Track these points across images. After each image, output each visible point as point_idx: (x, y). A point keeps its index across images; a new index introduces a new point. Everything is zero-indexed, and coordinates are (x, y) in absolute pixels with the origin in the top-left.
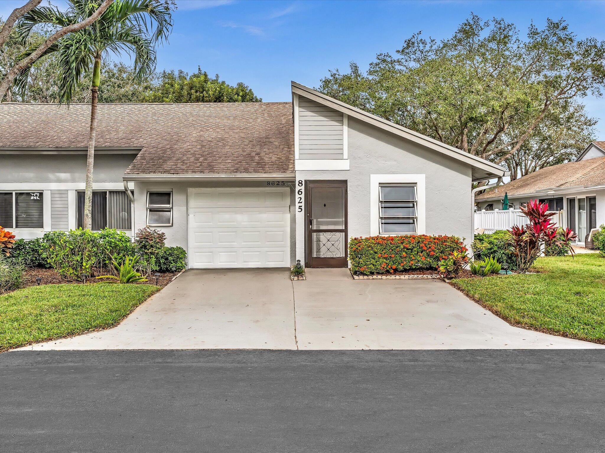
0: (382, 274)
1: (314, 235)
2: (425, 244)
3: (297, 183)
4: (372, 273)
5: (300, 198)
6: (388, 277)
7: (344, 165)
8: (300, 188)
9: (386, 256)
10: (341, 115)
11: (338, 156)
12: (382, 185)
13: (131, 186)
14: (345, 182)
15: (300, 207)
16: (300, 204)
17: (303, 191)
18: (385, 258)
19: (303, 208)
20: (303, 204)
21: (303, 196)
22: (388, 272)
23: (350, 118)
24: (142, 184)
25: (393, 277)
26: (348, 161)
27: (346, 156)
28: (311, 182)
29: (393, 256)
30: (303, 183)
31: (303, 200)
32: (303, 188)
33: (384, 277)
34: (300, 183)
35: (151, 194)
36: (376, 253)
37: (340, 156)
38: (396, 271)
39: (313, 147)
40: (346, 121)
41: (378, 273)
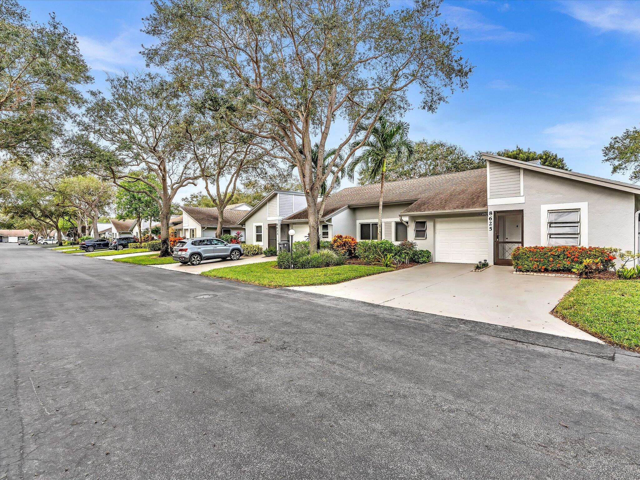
0: (536, 272)
1: (500, 246)
2: (569, 253)
3: (489, 213)
4: (528, 271)
5: (490, 223)
6: (539, 274)
7: (521, 200)
8: (491, 216)
9: (536, 259)
10: (519, 168)
11: (517, 194)
12: (550, 212)
13: (405, 219)
14: (523, 210)
15: (491, 228)
16: (491, 226)
17: (493, 218)
18: (536, 261)
19: (493, 228)
20: (493, 226)
21: (492, 221)
22: (540, 271)
23: (525, 170)
24: (413, 218)
25: (542, 274)
26: (524, 197)
27: (522, 194)
28: (498, 212)
29: (542, 260)
30: (493, 213)
31: (493, 223)
32: (493, 216)
33: (535, 274)
34: (491, 213)
35: (417, 222)
36: (528, 257)
37: (518, 195)
38: (546, 270)
39: (499, 190)
40: (522, 172)
41: (532, 271)
